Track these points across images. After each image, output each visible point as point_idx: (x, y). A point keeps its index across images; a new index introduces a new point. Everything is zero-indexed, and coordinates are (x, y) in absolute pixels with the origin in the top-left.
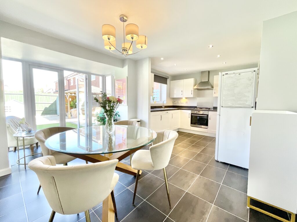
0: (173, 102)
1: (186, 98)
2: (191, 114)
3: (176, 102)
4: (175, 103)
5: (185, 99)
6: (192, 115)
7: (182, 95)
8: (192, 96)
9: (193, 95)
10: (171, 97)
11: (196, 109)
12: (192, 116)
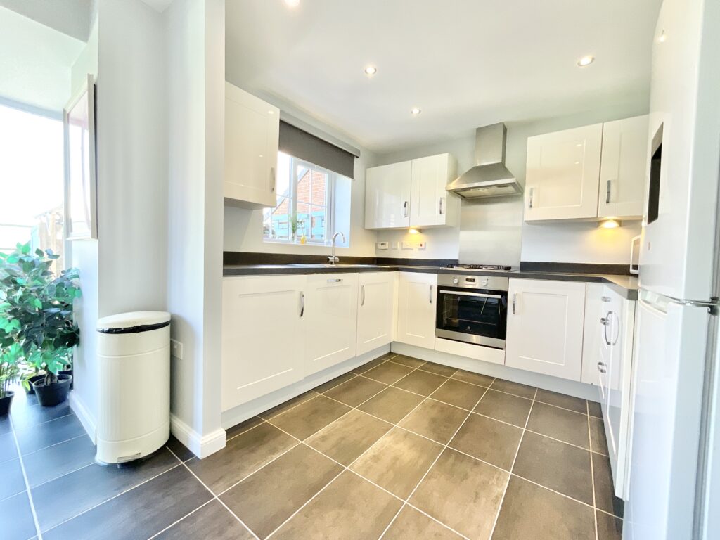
0: (377, 245)
1: (421, 230)
2: (440, 288)
3: (386, 247)
4: (383, 247)
5: (416, 232)
6: (442, 291)
7: (408, 217)
8: (441, 221)
9: (444, 216)
10: (366, 227)
11: (455, 268)
12: (440, 296)
